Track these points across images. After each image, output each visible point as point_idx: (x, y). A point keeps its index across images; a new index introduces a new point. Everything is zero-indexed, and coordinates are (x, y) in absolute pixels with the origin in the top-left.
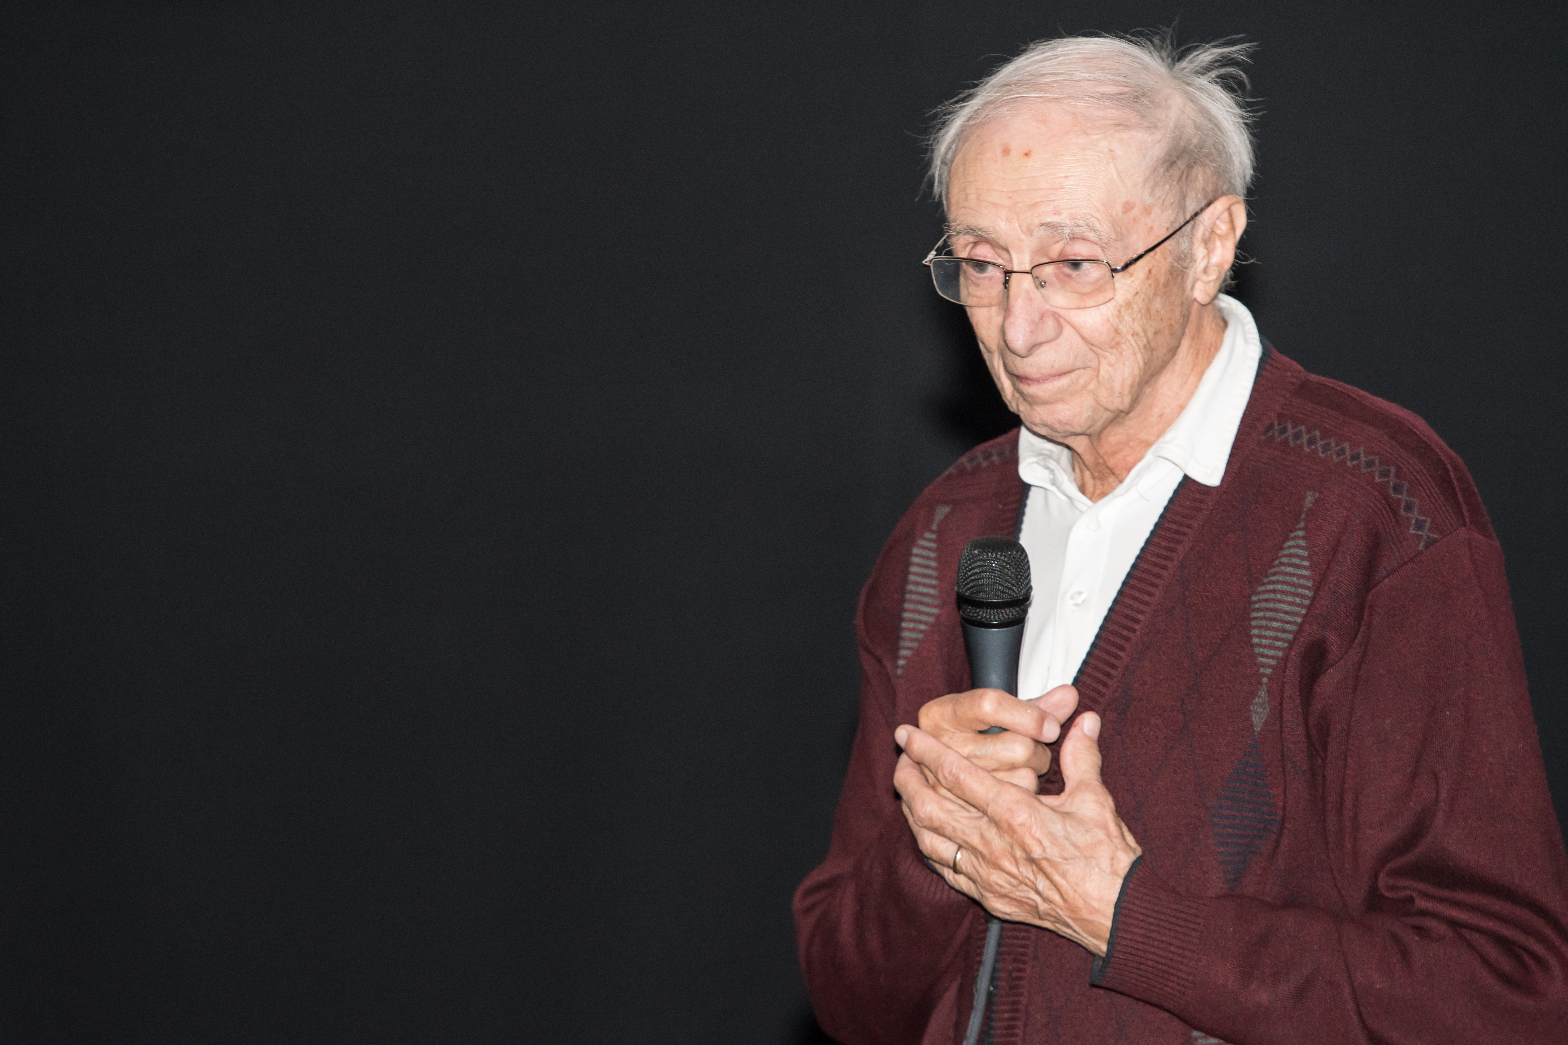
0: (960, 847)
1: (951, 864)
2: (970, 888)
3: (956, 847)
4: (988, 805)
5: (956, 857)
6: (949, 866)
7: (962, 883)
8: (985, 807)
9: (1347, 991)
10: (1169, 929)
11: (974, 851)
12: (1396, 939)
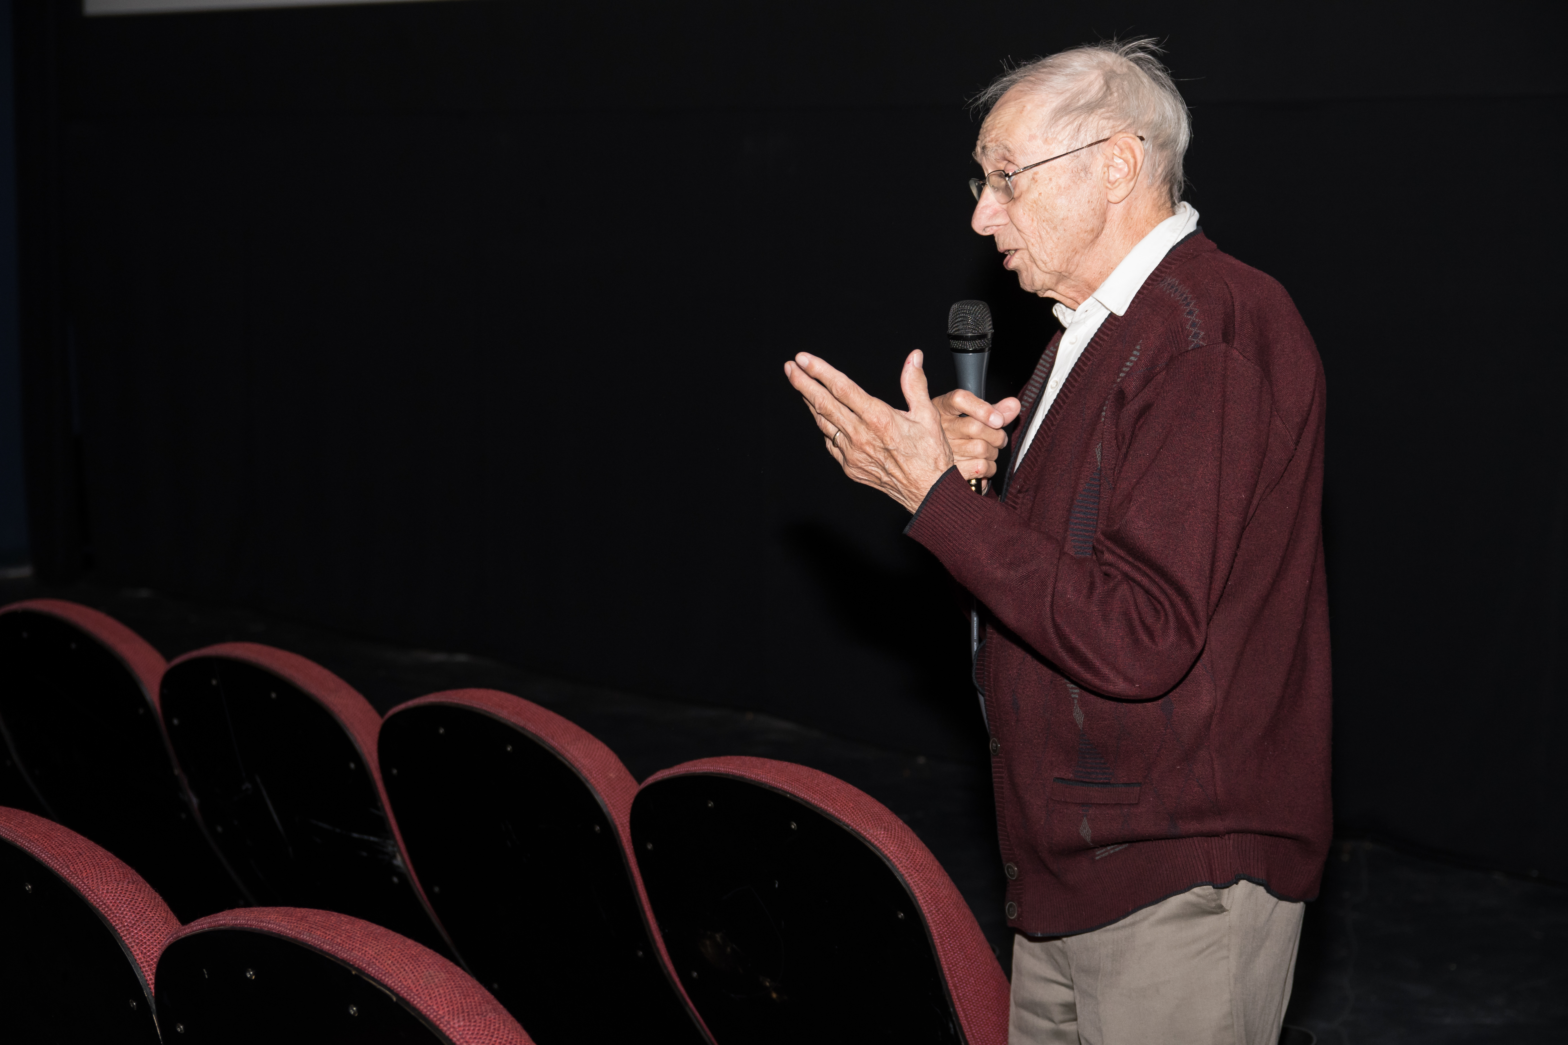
0: (839, 430)
1: (832, 438)
2: (838, 456)
3: (837, 430)
4: (863, 412)
5: (836, 435)
6: (830, 439)
7: (835, 452)
8: (861, 414)
9: (1050, 590)
10: (959, 514)
11: (847, 435)
12: (1092, 575)
